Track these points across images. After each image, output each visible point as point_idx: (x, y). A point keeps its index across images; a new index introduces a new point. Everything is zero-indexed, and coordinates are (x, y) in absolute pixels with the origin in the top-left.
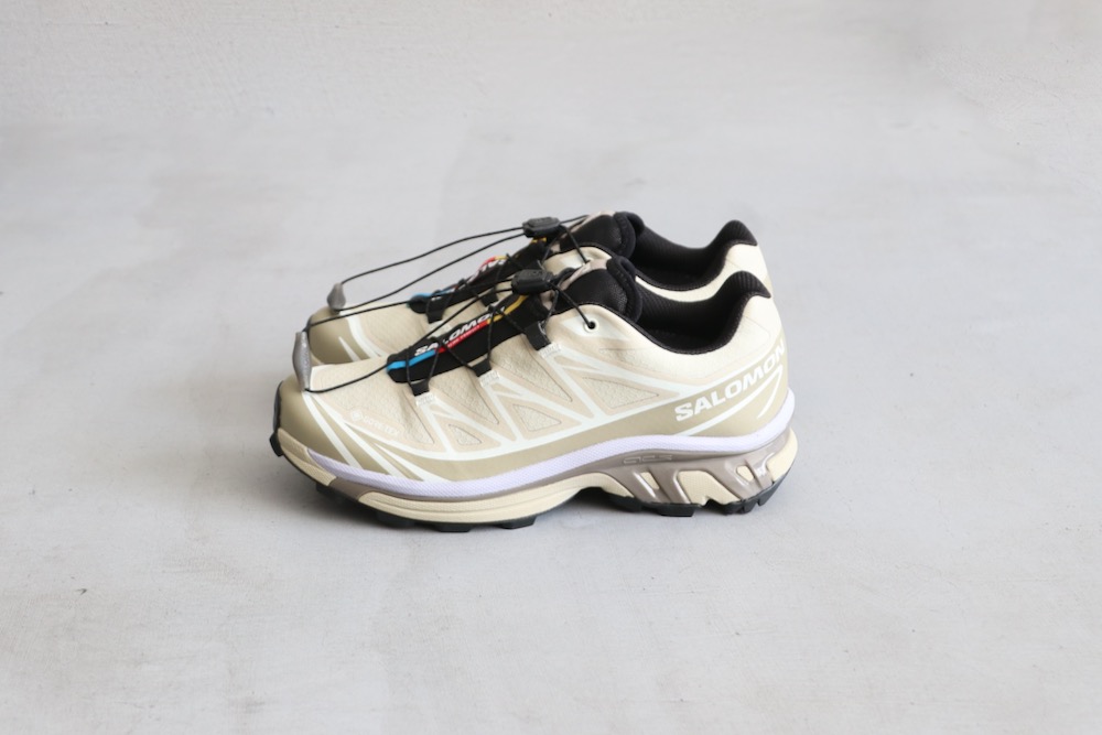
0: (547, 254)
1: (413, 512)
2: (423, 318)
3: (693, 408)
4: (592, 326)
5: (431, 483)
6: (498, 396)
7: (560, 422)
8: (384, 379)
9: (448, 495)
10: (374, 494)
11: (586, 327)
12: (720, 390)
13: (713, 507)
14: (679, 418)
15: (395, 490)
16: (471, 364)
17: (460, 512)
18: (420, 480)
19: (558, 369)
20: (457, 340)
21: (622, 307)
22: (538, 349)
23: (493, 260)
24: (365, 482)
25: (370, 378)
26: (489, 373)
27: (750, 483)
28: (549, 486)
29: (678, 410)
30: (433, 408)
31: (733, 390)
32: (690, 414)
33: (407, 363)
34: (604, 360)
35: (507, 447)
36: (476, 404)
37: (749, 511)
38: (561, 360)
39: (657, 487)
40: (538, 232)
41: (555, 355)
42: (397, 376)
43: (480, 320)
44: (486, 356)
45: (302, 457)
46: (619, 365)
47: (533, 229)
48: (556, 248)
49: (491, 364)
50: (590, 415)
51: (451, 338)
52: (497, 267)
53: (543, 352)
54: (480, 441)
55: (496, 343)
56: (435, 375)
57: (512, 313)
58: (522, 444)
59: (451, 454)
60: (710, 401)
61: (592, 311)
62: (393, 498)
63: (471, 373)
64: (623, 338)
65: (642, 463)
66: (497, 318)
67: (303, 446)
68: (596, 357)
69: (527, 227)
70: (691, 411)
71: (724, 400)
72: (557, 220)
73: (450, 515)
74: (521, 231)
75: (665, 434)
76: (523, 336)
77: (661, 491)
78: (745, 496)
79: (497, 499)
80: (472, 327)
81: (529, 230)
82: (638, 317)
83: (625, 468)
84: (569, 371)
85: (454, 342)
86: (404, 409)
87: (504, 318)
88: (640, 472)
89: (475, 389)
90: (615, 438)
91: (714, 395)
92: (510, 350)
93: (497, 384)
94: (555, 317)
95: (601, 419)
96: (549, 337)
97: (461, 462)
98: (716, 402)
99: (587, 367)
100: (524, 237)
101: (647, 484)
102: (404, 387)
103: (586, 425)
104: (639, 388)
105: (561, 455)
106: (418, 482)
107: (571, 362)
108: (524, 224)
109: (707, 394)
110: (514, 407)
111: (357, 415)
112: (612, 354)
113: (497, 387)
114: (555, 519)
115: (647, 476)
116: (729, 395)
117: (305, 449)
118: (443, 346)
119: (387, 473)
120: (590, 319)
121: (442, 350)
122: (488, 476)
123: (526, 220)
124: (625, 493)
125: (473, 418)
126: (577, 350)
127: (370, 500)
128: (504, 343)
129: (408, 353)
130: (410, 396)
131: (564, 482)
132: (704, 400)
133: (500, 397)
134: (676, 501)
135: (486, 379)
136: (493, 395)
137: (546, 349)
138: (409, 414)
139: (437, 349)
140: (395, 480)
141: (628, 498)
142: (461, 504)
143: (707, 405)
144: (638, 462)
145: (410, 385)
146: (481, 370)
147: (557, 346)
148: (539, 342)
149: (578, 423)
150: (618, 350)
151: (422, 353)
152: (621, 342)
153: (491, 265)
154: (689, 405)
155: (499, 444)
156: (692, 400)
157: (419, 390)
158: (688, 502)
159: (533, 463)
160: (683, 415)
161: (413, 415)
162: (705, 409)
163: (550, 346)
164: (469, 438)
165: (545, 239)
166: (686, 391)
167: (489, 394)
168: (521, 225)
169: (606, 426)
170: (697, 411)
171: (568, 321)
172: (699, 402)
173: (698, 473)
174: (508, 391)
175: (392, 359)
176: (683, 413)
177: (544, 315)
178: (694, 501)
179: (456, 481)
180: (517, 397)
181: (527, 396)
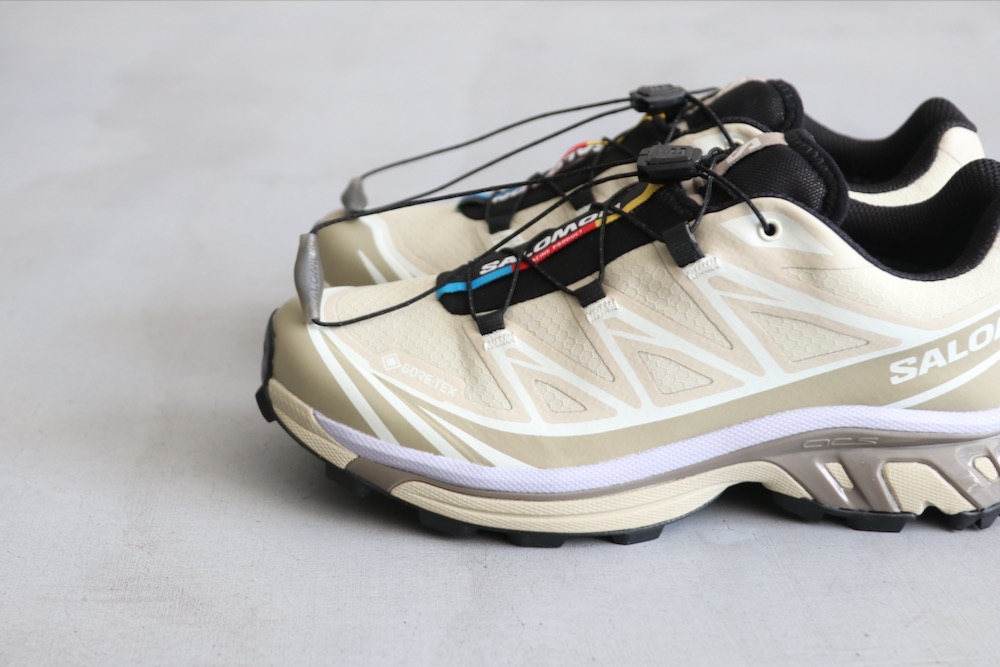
0: (672, 134)
1: (476, 514)
2: (480, 226)
3: (918, 365)
4: (771, 230)
5: (505, 470)
6: (615, 337)
7: (711, 380)
8: (432, 308)
9: (532, 489)
10: (415, 483)
11: (762, 231)
12: (962, 338)
13: (934, 517)
14: (895, 381)
15: (448, 479)
16: (573, 287)
17: (549, 516)
18: (490, 465)
19: (713, 297)
20: (548, 251)
21: (817, 201)
22: (682, 265)
23: (584, 146)
24: (403, 465)
25: (411, 306)
26: (601, 302)
27: (993, 483)
28: (687, 480)
29: (895, 367)
30: (511, 353)
31: (981, 338)
32: (912, 373)
33: (469, 286)
34: (787, 285)
35: (627, 417)
36: (581, 348)
37: (988, 526)
38: (719, 282)
39: (850, 485)
40: (655, 103)
41: (710, 275)
42: (454, 304)
43: (582, 223)
44: (596, 275)
45: (304, 423)
46: (813, 294)
47: (649, 99)
48: (683, 127)
49: (604, 286)
50: (758, 371)
51: (537, 248)
52: (591, 156)
53: (691, 270)
54: (584, 406)
55: (613, 254)
56: (514, 302)
57: (634, 210)
58: (650, 413)
59: (537, 424)
60: (945, 355)
61: (773, 207)
62: (446, 492)
63: (571, 300)
64: (821, 250)
65: (832, 447)
66: (611, 219)
67: (306, 406)
68: (776, 279)
69: (639, 96)
70: (914, 369)
71: (965, 354)
72: (680, 90)
73: (533, 520)
74: (627, 104)
75: (869, 404)
76: (657, 243)
77: (857, 490)
78: (986, 504)
79: (607, 498)
80: (570, 233)
81: (639, 101)
82: (842, 220)
83: (804, 455)
84: (732, 302)
85: (543, 254)
86: (464, 354)
87: (624, 218)
88: (826, 460)
89: (579, 327)
90: (792, 408)
91: (952, 346)
92: (637, 268)
93: (615, 318)
94: (711, 216)
95: (776, 377)
96: (702, 246)
97: (555, 439)
98: (954, 356)
99: (760, 295)
100: (633, 112)
101: (835, 479)
102: (465, 321)
103: (753, 385)
104: (840, 330)
105: (708, 431)
106: (486, 468)
107: (736, 287)
108: (632, 94)
109: (941, 344)
110: (641, 355)
111: (391, 361)
112: (801, 275)
113: (615, 323)
114: (690, 529)
115: (836, 467)
116: (974, 346)
117: (311, 411)
118: (525, 260)
119: (437, 453)
120: (769, 220)
121: (524, 267)
122: (594, 462)
123: (635, 87)
124: (799, 492)
125: (574, 371)
126: (746, 268)
127: (409, 492)
128: (625, 256)
129: (469, 271)
130: (475, 335)
131: (710, 473)
132: (936, 352)
133: (618, 339)
134: (878, 508)
135: (596, 309)
136: (607, 337)
137: (696, 265)
138: (472, 363)
139: (515, 265)
140: (449, 463)
141: (804, 500)
142: (551, 503)
143: (940, 362)
144: (825, 446)
145: (475, 318)
146: (589, 296)
147: (715, 260)
148: (686, 254)
149: (740, 384)
150: (812, 268)
151: (491, 270)
152: (818, 256)
153: (582, 152)
154: (912, 360)
155: (613, 413)
156: (918, 352)
157: (488, 327)
158: (897, 510)
159: (665, 443)
160: (901, 375)
161: (478, 363)
162: (936, 367)
163: (703, 260)
164: (567, 402)
165: (663, 116)
166: (912, 338)
167: (601, 334)
168: (627, 96)
169: (782, 389)
170: (924, 370)
171: (735, 222)
172: (928, 355)
173: (915, 464)
174: (631, 329)
175: (444, 279)
176: (902, 373)
177: (695, 213)
178: (906, 508)
179: (545, 468)
180: (645, 339)
181: (660, 337)
